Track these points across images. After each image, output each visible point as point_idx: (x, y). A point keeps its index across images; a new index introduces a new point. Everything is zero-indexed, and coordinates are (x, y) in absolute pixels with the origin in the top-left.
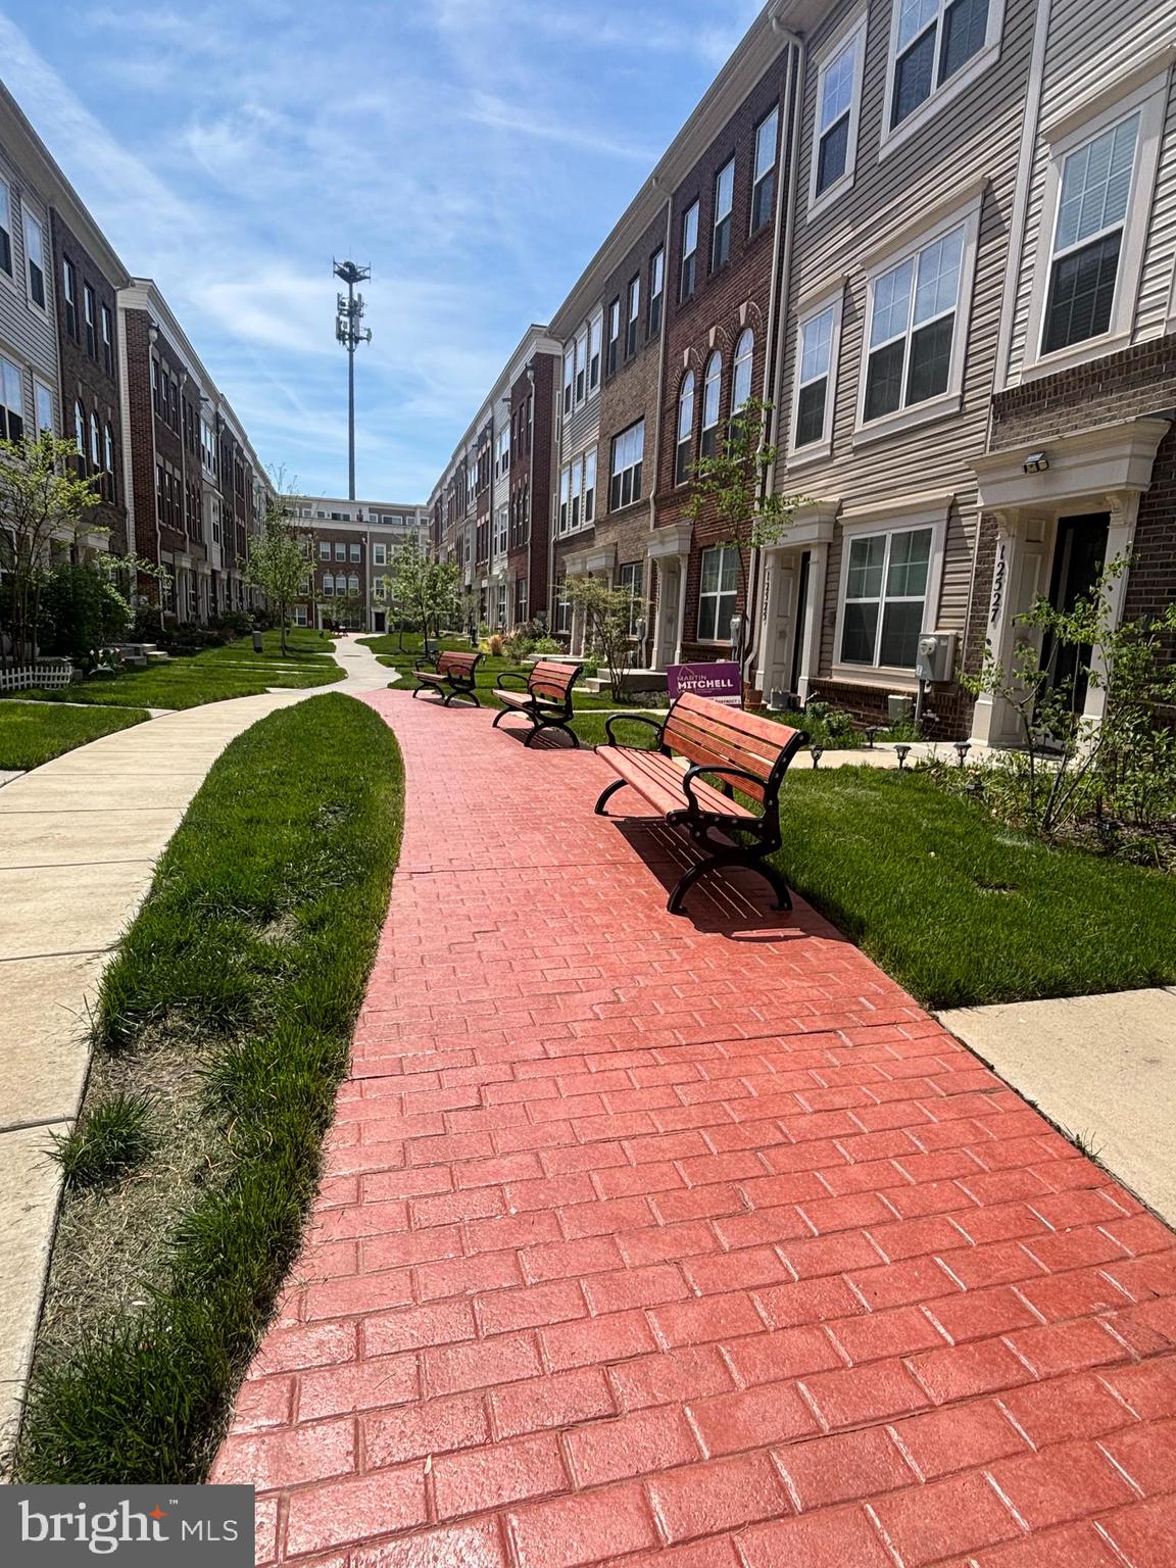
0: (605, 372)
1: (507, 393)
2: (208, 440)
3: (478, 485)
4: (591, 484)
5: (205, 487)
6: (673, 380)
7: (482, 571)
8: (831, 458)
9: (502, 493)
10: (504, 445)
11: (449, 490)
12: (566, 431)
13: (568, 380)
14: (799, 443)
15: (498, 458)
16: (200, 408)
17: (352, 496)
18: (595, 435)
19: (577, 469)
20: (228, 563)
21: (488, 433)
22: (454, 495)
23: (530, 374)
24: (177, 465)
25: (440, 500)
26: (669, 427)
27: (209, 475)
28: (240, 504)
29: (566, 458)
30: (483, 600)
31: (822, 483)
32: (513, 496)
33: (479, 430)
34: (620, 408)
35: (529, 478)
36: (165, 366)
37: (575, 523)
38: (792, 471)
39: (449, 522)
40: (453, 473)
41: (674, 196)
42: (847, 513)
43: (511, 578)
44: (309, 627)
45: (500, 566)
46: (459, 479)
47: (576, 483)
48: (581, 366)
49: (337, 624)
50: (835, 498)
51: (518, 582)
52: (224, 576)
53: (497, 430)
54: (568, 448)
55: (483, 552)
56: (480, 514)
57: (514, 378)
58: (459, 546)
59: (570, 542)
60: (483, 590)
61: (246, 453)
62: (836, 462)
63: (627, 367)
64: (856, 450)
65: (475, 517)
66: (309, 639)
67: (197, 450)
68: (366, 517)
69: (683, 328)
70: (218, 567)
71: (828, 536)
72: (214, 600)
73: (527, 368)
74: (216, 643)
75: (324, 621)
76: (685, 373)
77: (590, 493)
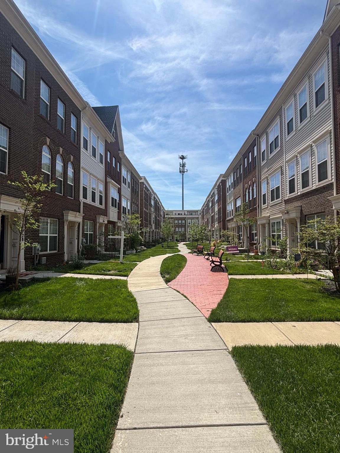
0: (234, 186)
1: (217, 187)
2: (153, 203)
3: (211, 206)
4: (233, 208)
5: (152, 213)
6: (245, 190)
7: (213, 226)
8: (268, 207)
9: (216, 209)
10: (216, 198)
11: (206, 207)
12: (228, 196)
13: (228, 186)
14: (263, 205)
15: (215, 201)
16: (151, 197)
17: (183, 209)
18: (233, 198)
19: (230, 205)
20: (156, 228)
21: (213, 195)
22: (206, 208)
23: (221, 184)
24: (147, 210)
25: (204, 209)
26: (244, 199)
27: (153, 209)
28: (158, 214)
29: (228, 202)
30: (213, 233)
31: (267, 212)
32: (218, 209)
33: (211, 194)
34: (236, 194)
35: (221, 206)
36: (146, 191)
37: (230, 216)
38: (263, 209)
39: (206, 214)
40: (206, 203)
41: (243, 156)
42: (271, 218)
43: (219, 228)
44: (172, 241)
45: (216, 225)
46: (207, 205)
47: (230, 207)
48: (230, 184)
49: (179, 240)
50: (268, 215)
51: (220, 229)
52: (155, 231)
53: (215, 194)
54: (228, 200)
55: (213, 222)
56: (212, 213)
57: (218, 184)
58: (208, 220)
59: (229, 220)
60: (213, 231)
61: (160, 203)
62: (268, 208)
63: (237, 186)
64: (271, 206)
65: (211, 214)
66: (172, 244)
67: (151, 205)
68: (186, 214)
69: (245, 180)
70: (154, 229)
71: (268, 222)
72: (153, 236)
73: (220, 183)
74: (154, 246)
75: (176, 239)
76: (246, 189)
77: (232, 210)
